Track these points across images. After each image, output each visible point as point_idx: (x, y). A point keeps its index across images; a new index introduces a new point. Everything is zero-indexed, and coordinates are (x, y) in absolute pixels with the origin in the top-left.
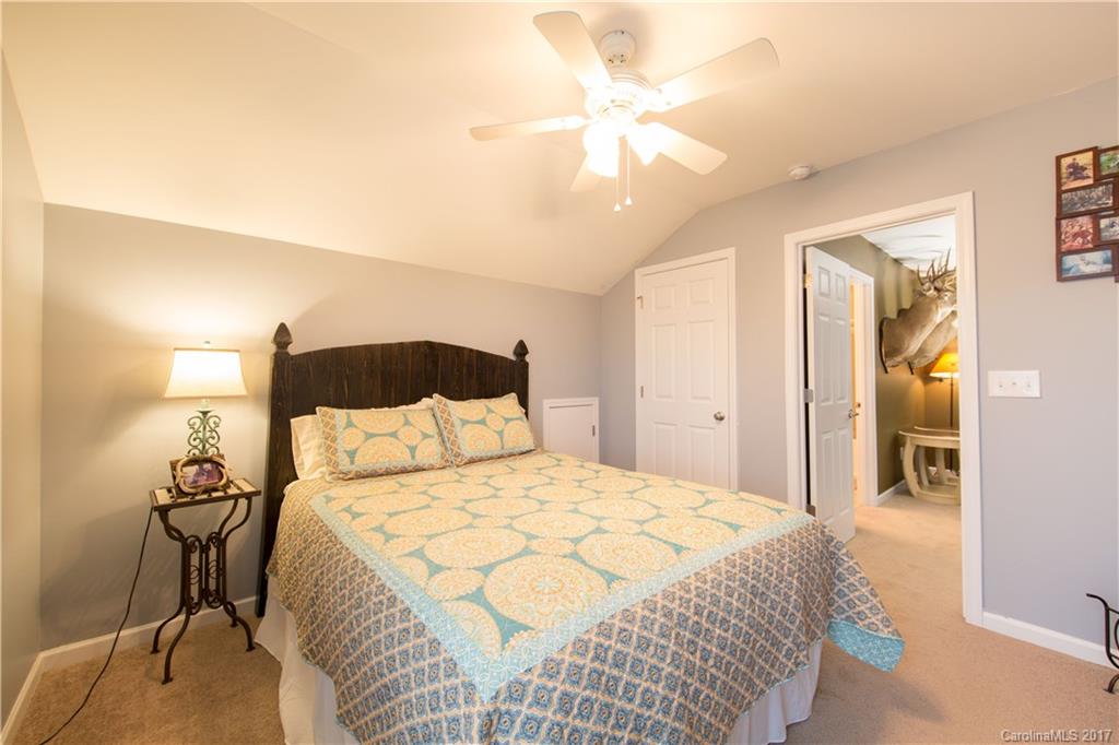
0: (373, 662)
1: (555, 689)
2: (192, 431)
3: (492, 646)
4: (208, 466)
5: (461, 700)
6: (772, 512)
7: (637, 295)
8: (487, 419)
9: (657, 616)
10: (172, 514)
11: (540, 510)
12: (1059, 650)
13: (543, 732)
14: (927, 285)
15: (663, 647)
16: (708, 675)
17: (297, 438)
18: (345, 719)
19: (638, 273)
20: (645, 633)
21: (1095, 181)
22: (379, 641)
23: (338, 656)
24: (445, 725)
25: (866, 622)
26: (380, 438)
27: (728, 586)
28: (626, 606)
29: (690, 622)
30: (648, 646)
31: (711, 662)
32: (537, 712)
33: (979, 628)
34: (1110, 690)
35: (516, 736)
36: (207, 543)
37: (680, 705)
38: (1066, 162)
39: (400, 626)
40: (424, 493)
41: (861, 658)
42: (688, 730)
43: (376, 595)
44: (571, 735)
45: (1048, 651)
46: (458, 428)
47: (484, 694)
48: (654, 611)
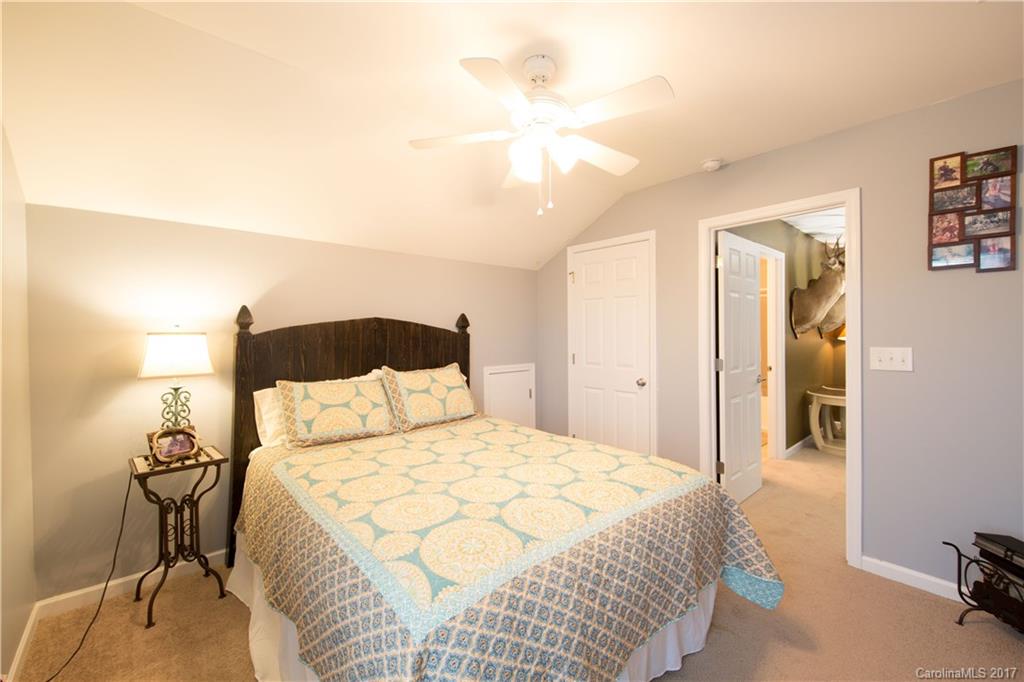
0: (329, 611)
1: (474, 633)
2: (165, 405)
3: (424, 599)
4: (180, 437)
5: (398, 643)
6: (674, 475)
7: (569, 271)
8: (432, 388)
9: (563, 571)
10: (151, 481)
11: (474, 476)
12: (923, 588)
13: (464, 666)
14: (833, 259)
15: (567, 596)
16: (605, 617)
17: (259, 409)
18: (306, 657)
19: (570, 250)
20: (552, 586)
21: (962, 182)
22: (333, 594)
23: (299, 605)
24: (386, 662)
25: (752, 568)
26: (335, 408)
27: (627, 543)
28: (537, 563)
29: (592, 575)
30: (554, 596)
31: (608, 607)
32: (458, 651)
33: (858, 570)
34: (960, 622)
35: (442, 670)
36: (182, 504)
37: (579, 643)
38: (938, 164)
39: (350, 582)
40: (374, 459)
41: (749, 598)
42: (586, 663)
43: (331, 555)
44: (486, 668)
45: (915, 590)
46: (404, 398)
47: (416, 638)
48: (560, 567)
